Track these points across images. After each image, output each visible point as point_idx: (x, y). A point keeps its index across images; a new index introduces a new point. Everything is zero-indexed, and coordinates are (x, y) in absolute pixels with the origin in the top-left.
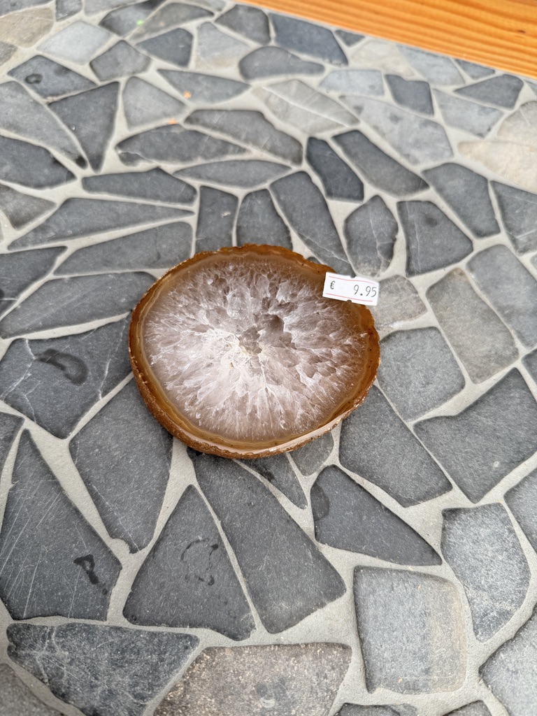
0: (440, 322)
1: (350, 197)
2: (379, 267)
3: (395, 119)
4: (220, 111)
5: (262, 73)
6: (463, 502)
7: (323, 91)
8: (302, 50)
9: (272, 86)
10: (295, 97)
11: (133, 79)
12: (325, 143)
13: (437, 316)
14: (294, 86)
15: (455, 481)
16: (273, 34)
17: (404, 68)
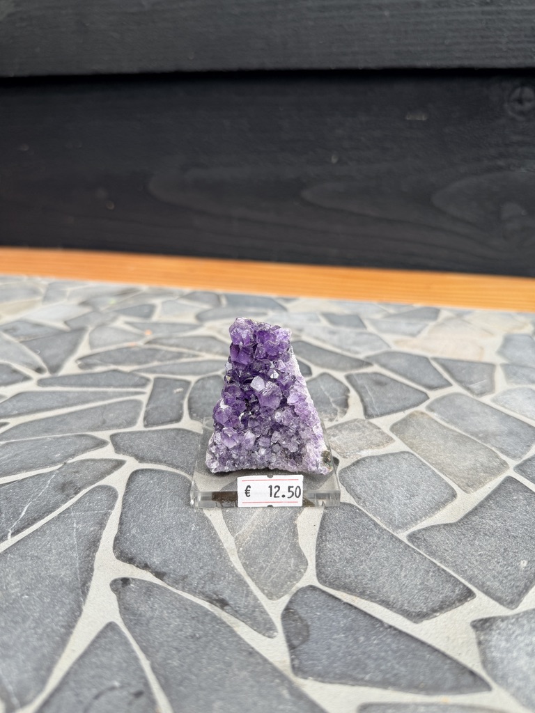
0: (411, 448)
2: (336, 414)
4: (177, 338)
6: (496, 609)
13: (406, 444)
15: (476, 587)
16: (224, 301)
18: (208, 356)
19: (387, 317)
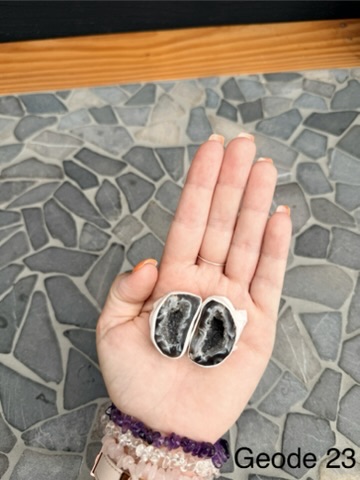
0: (151, 229)
1: (92, 186)
2: (117, 215)
3: (100, 133)
4: (14, 165)
5: (27, 134)
7: (61, 132)
8: (42, 112)
9: (35, 140)
10: (48, 142)
12: (71, 162)
13: (149, 227)
14: (46, 136)
16: (24, 108)
17: (96, 101)
18: (40, 181)
19: (127, 104)
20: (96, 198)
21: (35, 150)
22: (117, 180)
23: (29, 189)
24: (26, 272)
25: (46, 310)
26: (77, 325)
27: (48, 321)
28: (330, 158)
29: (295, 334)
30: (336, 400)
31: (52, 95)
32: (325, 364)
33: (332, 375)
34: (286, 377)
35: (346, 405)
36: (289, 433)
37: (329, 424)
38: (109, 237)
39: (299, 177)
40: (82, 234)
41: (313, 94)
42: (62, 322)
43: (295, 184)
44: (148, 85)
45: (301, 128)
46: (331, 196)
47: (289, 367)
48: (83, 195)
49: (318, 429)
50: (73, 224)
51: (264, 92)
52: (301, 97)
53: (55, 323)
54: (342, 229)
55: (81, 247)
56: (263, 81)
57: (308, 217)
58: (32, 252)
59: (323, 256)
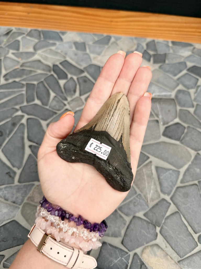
1: (64, 79)
2: (72, 95)
3: (76, 54)
4: (29, 62)
5: (40, 49)
7: (57, 51)
8: (50, 40)
10: (49, 54)
11: (5, 58)
12: (57, 66)
14: (49, 51)
17: (78, 39)
18: (39, 71)
19: (94, 43)
20: (65, 85)
21: (42, 57)
22: (78, 79)
23: (33, 74)
24: (20, 113)
25: (23, 133)
26: (37, 144)
27: (23, 138)
28: (197, 90)
29: (150, 176)
30: (163, 216)
31: (57, 33)
32: (162, 196)
33: (165, 202)
34: (139, 197)
35: (169, 221)
36: (132, 226)
37: (155, 228)
38: (65, 105)
39: (176, 96)
40: (52, 101)
41: (197, 56)
42: (30, 140)
43: (173, 100)
44: (107, 36)
45: (185, 72)
46: (192, 110)
47: (142, 192)
48: (58, 83)
49: (148, 229)
50: (49, 95)
51: (169, 50)
52: (189, 56)
53: (26, 140)
54: (193, 128)
55: (50, 107)
56: (170, 45)
57: (176, 117)
58: (25, 104)
59: (178, 139)
